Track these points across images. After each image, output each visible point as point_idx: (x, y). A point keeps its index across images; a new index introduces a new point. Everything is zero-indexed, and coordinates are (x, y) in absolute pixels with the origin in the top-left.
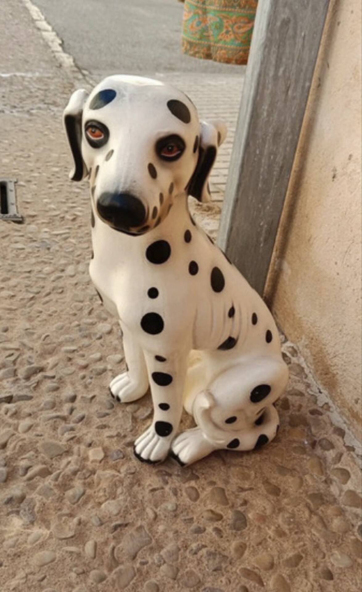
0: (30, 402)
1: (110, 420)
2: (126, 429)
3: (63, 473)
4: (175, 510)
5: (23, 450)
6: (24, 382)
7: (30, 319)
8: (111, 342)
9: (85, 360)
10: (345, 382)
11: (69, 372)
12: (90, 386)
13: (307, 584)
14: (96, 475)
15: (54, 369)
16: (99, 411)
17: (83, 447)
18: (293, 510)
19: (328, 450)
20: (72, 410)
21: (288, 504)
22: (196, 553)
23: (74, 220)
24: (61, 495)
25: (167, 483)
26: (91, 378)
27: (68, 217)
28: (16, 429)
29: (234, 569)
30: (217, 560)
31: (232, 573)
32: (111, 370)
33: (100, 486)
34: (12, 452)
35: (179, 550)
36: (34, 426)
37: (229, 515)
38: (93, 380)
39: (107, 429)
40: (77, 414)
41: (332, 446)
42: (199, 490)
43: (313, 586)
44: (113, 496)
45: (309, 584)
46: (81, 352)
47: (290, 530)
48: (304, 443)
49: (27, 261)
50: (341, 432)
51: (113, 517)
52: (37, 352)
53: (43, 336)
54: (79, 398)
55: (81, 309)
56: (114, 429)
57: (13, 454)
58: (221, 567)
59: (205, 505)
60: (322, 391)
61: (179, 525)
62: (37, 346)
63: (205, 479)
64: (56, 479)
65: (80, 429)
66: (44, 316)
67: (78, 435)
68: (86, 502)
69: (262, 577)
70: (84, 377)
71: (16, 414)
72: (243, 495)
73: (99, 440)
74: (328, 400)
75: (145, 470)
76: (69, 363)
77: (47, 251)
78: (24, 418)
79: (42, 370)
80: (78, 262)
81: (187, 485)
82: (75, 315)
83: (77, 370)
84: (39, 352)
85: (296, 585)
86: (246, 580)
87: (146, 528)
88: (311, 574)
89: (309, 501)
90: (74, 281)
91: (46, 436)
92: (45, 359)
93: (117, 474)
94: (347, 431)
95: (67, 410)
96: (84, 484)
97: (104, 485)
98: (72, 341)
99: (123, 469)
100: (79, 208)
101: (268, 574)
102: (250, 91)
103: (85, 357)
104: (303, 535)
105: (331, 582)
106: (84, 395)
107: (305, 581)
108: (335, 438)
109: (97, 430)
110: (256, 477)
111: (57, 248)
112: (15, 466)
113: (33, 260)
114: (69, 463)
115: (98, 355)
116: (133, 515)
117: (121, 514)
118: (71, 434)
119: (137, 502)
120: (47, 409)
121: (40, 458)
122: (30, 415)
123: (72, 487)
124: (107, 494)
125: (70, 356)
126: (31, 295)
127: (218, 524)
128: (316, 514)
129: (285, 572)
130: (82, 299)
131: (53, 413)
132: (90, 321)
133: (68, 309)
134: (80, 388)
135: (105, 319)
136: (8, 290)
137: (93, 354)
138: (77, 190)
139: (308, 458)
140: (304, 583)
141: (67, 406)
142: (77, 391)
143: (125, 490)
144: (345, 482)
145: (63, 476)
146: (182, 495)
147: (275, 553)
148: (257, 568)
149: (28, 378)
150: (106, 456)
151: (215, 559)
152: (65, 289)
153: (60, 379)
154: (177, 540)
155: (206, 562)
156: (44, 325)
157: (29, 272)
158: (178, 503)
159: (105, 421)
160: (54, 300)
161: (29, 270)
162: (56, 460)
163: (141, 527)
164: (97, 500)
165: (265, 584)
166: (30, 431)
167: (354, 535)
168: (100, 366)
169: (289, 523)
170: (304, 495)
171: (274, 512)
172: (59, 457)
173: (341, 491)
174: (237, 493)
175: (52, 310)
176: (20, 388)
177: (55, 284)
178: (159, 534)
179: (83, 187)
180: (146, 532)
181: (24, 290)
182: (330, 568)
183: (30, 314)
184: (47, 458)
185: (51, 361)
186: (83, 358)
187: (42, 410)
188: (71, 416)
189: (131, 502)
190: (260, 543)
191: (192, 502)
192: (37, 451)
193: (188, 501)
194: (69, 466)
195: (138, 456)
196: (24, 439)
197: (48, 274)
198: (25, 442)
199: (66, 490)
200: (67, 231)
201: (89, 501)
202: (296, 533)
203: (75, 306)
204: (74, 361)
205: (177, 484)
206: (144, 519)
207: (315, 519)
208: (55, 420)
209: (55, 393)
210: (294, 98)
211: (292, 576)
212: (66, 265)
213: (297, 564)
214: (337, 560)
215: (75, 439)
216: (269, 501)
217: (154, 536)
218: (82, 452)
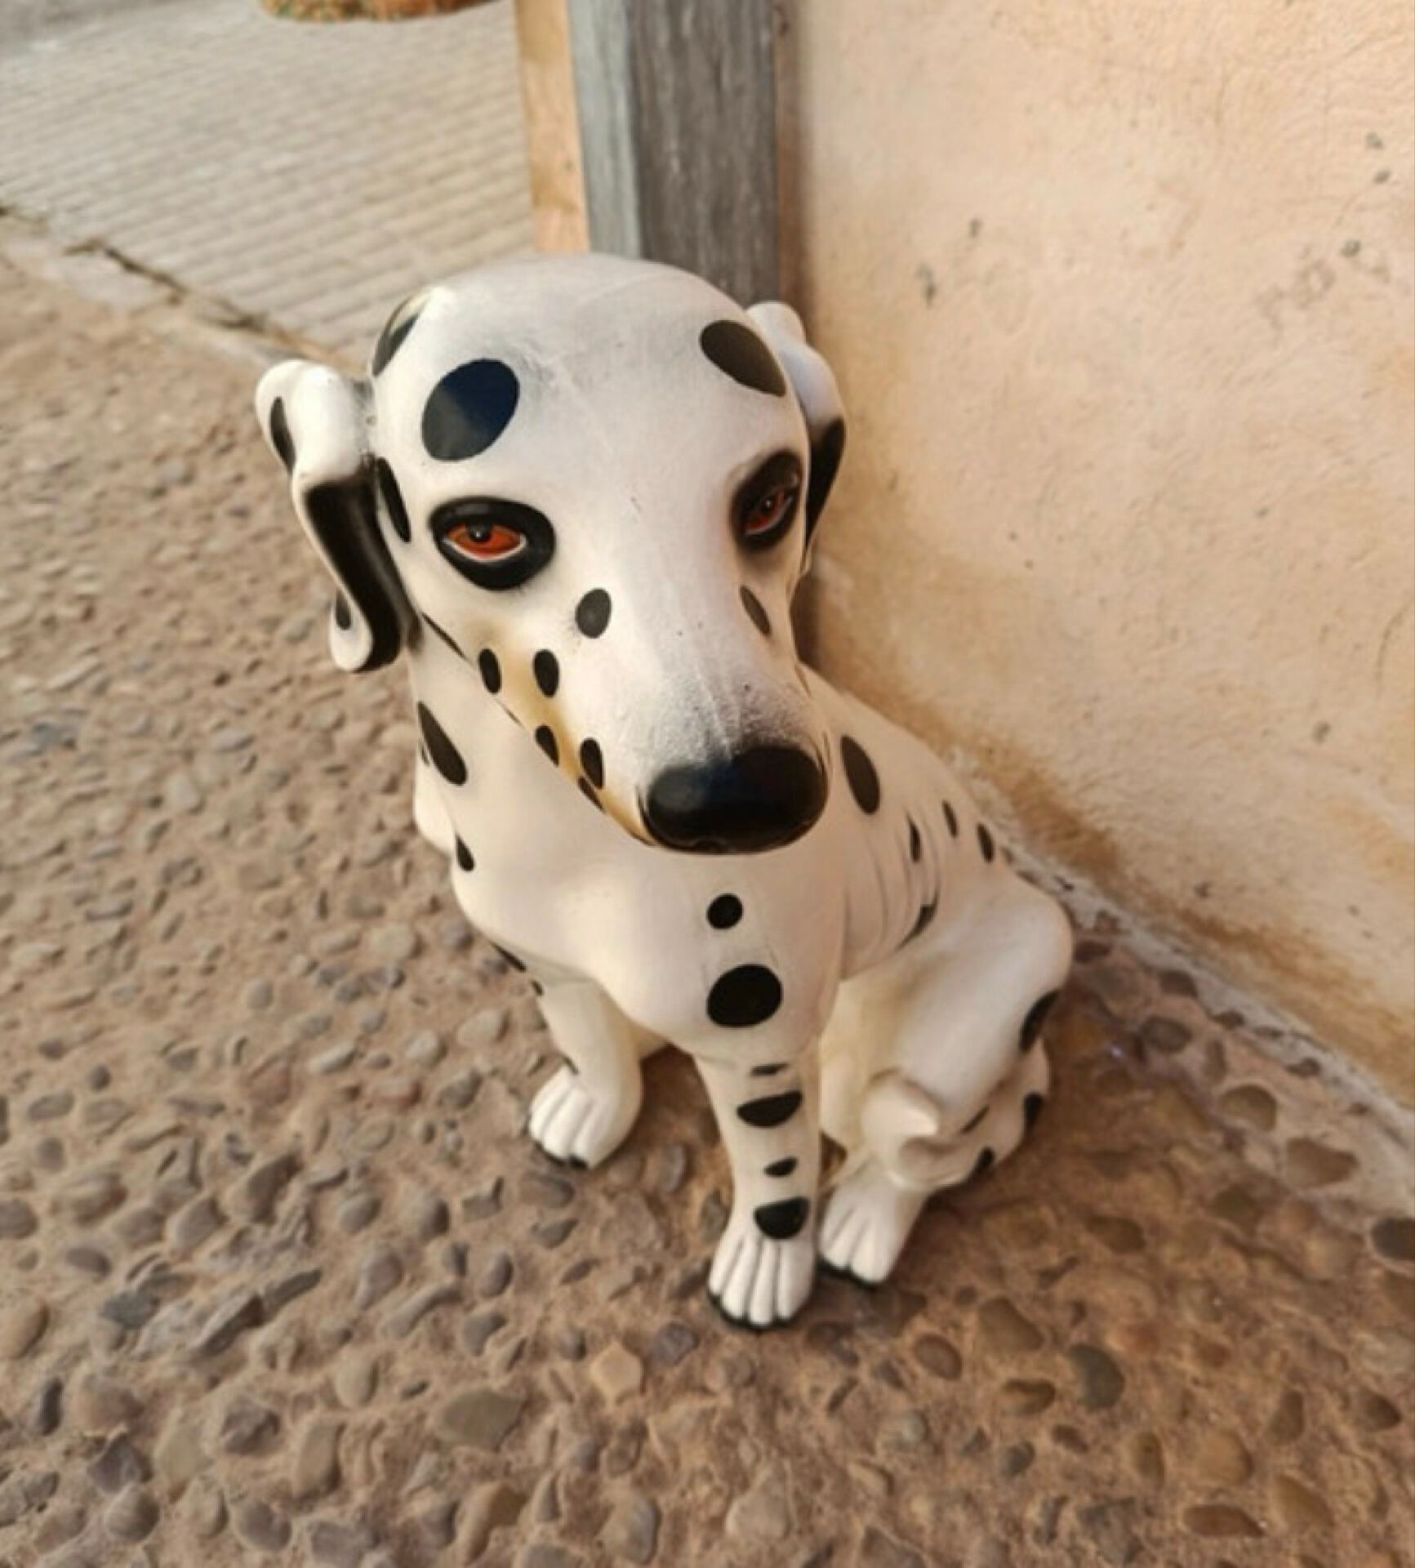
0: (321, 1291)
1: (590, 1240)
2: (650, 1246)
3: (561, 1481)
4: (927, 1435)
5: (398, 1464)
6: (266, 1234)
7: (153, 1009)
8: (440, 981)
9: (398, 1072)
10: (1146, 847)
11: (376, 1137)
12: (465, 1153)
13: (1354, 1467)
14: (653, 1435)
15: (328, 1144)
16: (544, 1226)
17: (564, 1367)
18: (1202, 1271)
19: (1178, 1048)
20: (460, 1259)
21: (1182, 1259)
22: (1052, 1535)
23: (88, 614)
24: (598, 1553)
25: (852, 1360)
26: (452, 1125)
27: (67, 612)
28: (333, 1403)
29: (1169, 1526)
30: (1116, 1522)
31: (1172, 1540)
32: (495, 1073)
33: (685, 1465)
34: (372, 1488)
35: (1006, 1548)
36: (382, 1365)
37: (1064, 1373)
38: (461, 1129)
39: (594, 1273)
40: (483, 1266)
41: (1182, 1035)
42: (950, 1336)
43: (1367, 1462)
44: (738, 1480)
45: (1358, 1463)
46: (373, 1054)
47: (1230, 1332)
48: (1110, 1056)
49: (29, 813)
50: (1179, 983)
51: (782, 1549)
52: (240, 1112)
53: (229, 1050)
54: (456, 1208)
55: (289, 909)
56: (614, 1263)
57: (379, 1489)
58: (1136, 1539)
59: (989, 1374)
60: (1069, 881)
61: (962, 1474)
62: (227, 1088)
63: (942, 1291)
64: (553, 1512)
65: (519, 1311)
66: (191, 982)
67: (526, 1331)
68: (678, 1540)
69: (1246, 1509)
70: (430, 1134)
71: (304, 1355)
72: (1062, 1290)
73: (597, 1322)
74: (1100, 903)
75: (775, 1350)
76: (360, 1105)
77: (71, 756)
78: (331, 1354)
79: (289, 1167)
80: (189, 755)
81: (908, 1339)
82: (281, 936)
83: (398, 1119)
84: (248, 1110)
85: (1333, 1485)
86: (1215, 1542)
87: (887, 1532)
88: (1345, 1431)
89: (1224, 1224)
90: (213, 822)
91: (437, 1383)
92: (277, 1121)
93: (708, 1403)
94: (1194, 972)
95: (445, 1264)
96: (638, 1483)
97: (696, 1457)
98: (324, 1027)
99: (716, 1379)
100: (81, 570)
101: (1252, 1493)
102: (612, 105)
103: (395, 1065)
104: (1264, 1332)
105: (1402, 1429)
106: (469, 1193)
107: (1344, 1460)
108: (1175, 1006)
109: (568, 1289)
110: (1060, 1219)
111: (98, 732)
112: (405, 1525)
113: (45, 804)
114: (553, 1436)
115: (426, 1043)
116: (828, 1508)
117: (797, 1526)
118: (506, 1338)
119: (812, 1462)
120: (386, 1292)
121: (463, 1468)
122: (346, 1336)
123: (607, 1511)
124: (718, 1481)
125: (346, 1080)
126: (112, 928)
127: (1054, 1415)
128: (1262, 1253)
129: (1285, 1461)
130: (271, 875)
131: (408, 1296)
132: (338, 936)
133: (251, 925)
134: (438, 1174)
135: (379, 912)
136: (30, 938)
137: (409, 1042)
138: (39, 510)
139: (1147, 1095)
140: (1348, 1472)
141: (436, 1252)
142: (437, 1190)
143: (762, 1445)
144: (1270, 1123)
145: (569, 1494)
146: (914, 1377)
147: (1235, 1421)
148: (1220, 1491)
149: (265, 1214)
150: (647, 1363)
151: (1107, 1524)
152: (201, 863)
153: (364, 1170)
154: (982, 1520)
155: (1092, 1547)
156: (209, 1010)
157: (60, 849)
158: (920, 1406)
159: (575, 1249)
160: (190, 912)
161: (51, 842)
162: (512, 1447)
163: (872, 1537)
164: (703, 1516)
165: (1263, 1525)
166: (381, 1390)
167: (1375, 1264)
168: (454, 1074)
169: (1217, 1316)
170: (1201, 1213)
171: (1161, 1301)
172: (515, 1432)
173: (1274, 1151)
174: (1043, 1293)
175: (204, 953)
176: (266, 1259)
177: (159, 861)
178: (929, 1528)
179: (48, 493)
180: (893, 1546)
181: (77, 916)
182: (1375, 1388)
183: (147, 993)
184: (484, 1456)
185: (297, 1122)
186: (389, 1071)
187: (370, 1301)
188: (467, 1280)
189: (798, 1474)
190: (1184, 1414)
191: (952, 1385)
192: (437, 1445)
193: (939, 1386)
194: (560, 1446)
195: (743, 1324)
196: (379, 1428)
197: (121, 832)
198: (389, 1433)
199: (597, 1528)
200: (91, 661)
201: (685, 1530)
202: (1247, 1333)
203: (266, 907)
204: (369, 1091)
205: (883, 1348)
206: (864, 1504)
207: (1265, 1267)
208: (431, 1316)
209: (377, 1228)
210: (739, 91)
211: (1309, 1464)
212: (159, 777)
213: (1300, 1424)
214: (1377, 1358)
215: (527, 1352)
216: (1131, 1274)
217: (920, 1545)
218: (571, 1386)
